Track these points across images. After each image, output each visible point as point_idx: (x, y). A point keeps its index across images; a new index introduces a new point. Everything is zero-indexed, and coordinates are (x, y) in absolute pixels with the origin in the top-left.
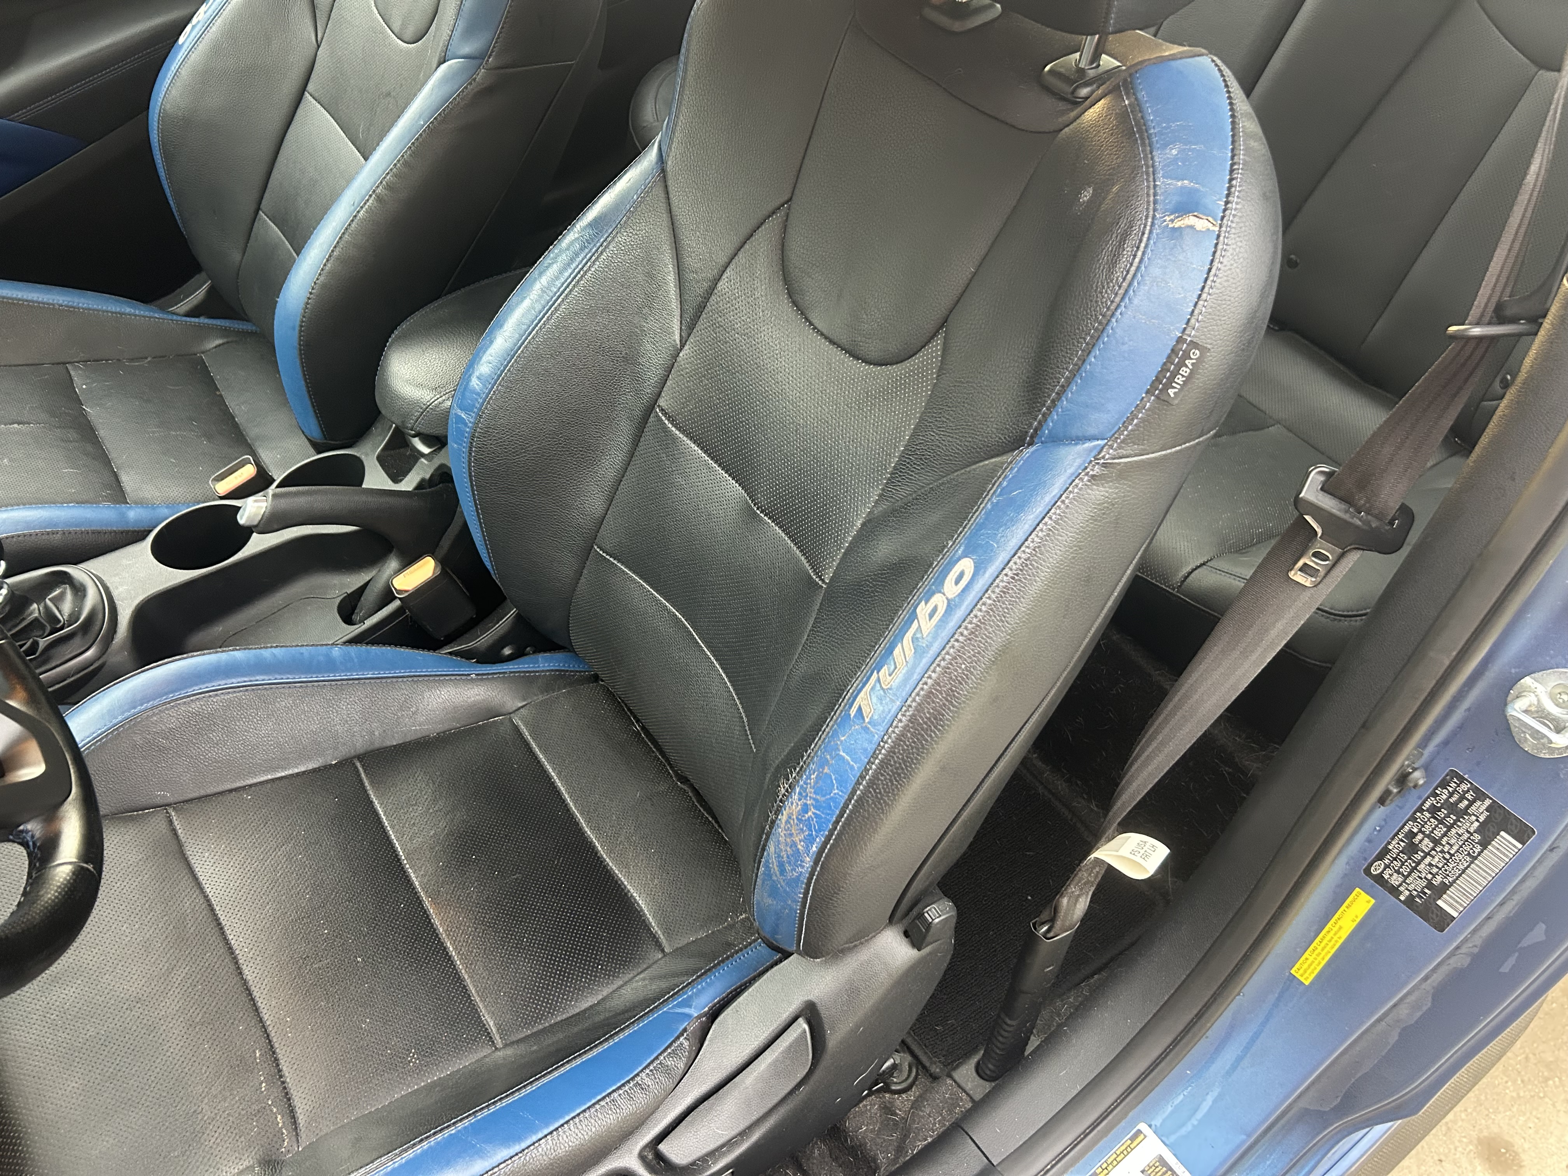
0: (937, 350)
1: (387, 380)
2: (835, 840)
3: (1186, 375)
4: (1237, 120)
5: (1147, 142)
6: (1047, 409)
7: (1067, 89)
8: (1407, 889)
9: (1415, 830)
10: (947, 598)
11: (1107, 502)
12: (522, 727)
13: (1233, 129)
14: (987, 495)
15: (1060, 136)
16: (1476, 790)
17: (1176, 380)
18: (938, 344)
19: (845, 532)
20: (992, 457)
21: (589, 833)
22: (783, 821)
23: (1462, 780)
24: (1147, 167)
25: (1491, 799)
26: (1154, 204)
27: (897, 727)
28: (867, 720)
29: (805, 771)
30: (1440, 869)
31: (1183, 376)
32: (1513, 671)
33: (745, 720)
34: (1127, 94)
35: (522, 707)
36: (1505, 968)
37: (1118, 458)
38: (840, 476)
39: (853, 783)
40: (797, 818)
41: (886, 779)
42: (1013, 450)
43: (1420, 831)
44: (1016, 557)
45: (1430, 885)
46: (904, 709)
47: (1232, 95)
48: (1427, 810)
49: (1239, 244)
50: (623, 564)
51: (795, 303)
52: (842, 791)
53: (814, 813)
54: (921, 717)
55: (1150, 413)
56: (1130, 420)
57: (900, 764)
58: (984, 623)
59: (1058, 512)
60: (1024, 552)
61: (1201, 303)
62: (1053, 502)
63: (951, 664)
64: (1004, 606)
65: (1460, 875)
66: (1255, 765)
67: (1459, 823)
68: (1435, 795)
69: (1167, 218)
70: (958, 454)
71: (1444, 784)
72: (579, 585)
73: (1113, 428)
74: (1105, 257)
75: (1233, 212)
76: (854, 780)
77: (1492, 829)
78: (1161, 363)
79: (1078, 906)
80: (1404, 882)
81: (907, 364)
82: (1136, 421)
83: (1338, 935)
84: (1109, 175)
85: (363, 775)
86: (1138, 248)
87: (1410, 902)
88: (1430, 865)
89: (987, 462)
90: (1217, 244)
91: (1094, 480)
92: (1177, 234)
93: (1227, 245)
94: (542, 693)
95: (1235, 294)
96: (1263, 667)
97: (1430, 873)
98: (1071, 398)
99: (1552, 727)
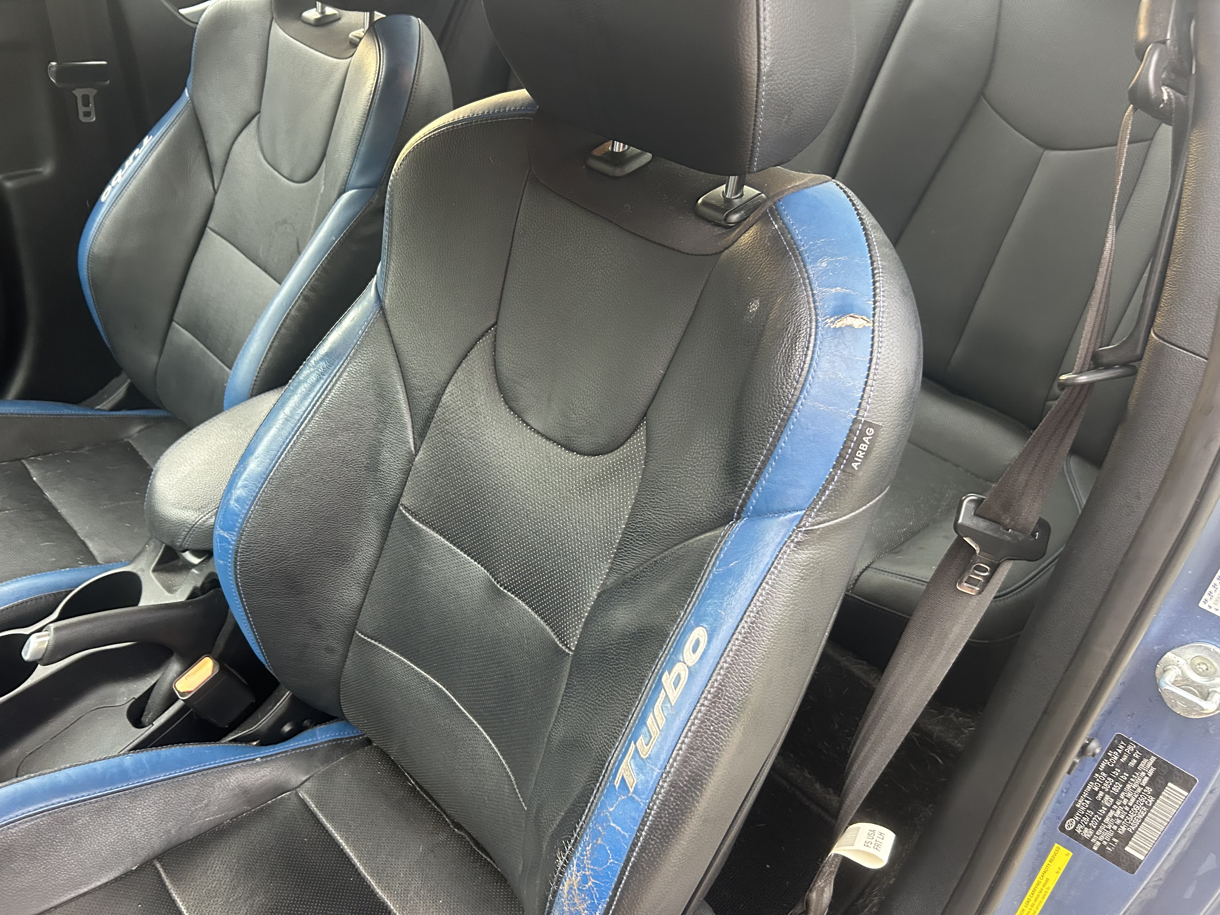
0: (641, 441)
1: (154, 506)
2: (616, 905)
3: (865, 450)
4: (868, 232)
5: (800, 258)
6: (749, 489)
7: (720, 217)
8: (1098, 840)
9: (1096, 789)
10: (687, 666)
11: (812, 562)
12: (308, 800)
13: (867, 240)
14: (708, 567)
15: (722, 257)
16: (1141, 750)
17: (857, 455)
18: (641, 436)
19: (583, 603)
20: (706, 532)
21: (380, 893)
22: (565, 892)
23: (1128, 742)
24: (804, 279)
25: (1155, 756)
26: (815, 309)
27: (660, 793)
28: (631, 790)
29: (580, 842)
30: (1123, 820)
31: (863, 451)
32: (1156, 648)
33: (513, 778)
34: (775, 219)
35: (306, 781)
36: (1188, 895)
37: (817, 525)
38: (572, 553)
39: (627, 851)
40: (578, 889)
41: (656, 843)
42: (724, 525)
43: (1100, 789)
44: (743, 621)
45: (1116, 835)
46: (664, 775)
47: (860, 212)
48: (1104, 771)
49: (892, 335)
50: (383, 644)
51: (511, 409)
52: (617, 860)
53: (593, 883)
54: (680, 781)
55: (839, 484)
56: (823, 492)
57: (667, 827)
58: (724, 686)
59: (773, 577)
60: (749, 616)
61: (868, 388)
62: (767, 569)
63: (701, 727)
64: (739, 667)
65: (1141, 823)
66: (937, 728)
67: (1132, 779)
68: (1108, 757)
69: (829, 321)
70: (675, 530)
71: (1113, 747)
72: (346, 666)
73: (809, 499)
74: (780, 358)
75: (882, 309)
76: (627, 848)
77: (1160, 781)
78: (842, 442)
79: (825, 896)
80: (1095, 834)
81: (617, 453)
82: (827, 492)
83: (1046, 887)
84: (772, 288)
85: (163, 875)
86: (808, 348)
87: (1102, 850)
88: (1114, 817)
89: (702, 537)
90: (873, 338)
91: (799, 545)
92: (839, 333)
93: (882, 337)
94: (322, 764)
95: (895, 378)
96: (949, 668)
97: (1115, 824)
98: (769, 478)
99: (1197, 693)
